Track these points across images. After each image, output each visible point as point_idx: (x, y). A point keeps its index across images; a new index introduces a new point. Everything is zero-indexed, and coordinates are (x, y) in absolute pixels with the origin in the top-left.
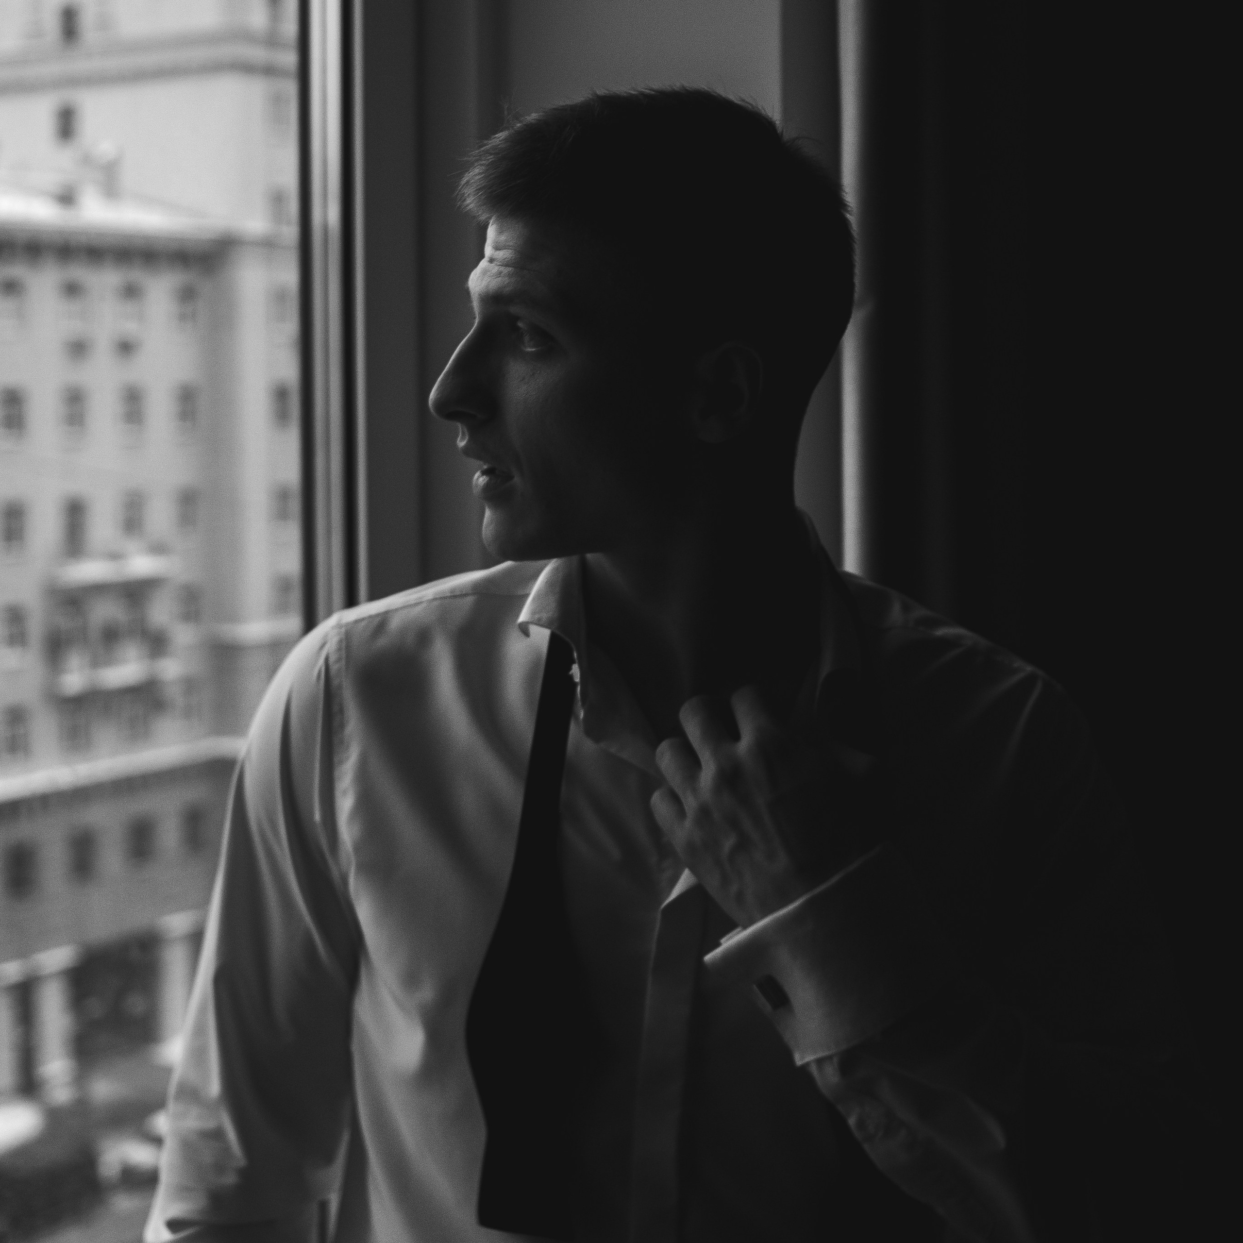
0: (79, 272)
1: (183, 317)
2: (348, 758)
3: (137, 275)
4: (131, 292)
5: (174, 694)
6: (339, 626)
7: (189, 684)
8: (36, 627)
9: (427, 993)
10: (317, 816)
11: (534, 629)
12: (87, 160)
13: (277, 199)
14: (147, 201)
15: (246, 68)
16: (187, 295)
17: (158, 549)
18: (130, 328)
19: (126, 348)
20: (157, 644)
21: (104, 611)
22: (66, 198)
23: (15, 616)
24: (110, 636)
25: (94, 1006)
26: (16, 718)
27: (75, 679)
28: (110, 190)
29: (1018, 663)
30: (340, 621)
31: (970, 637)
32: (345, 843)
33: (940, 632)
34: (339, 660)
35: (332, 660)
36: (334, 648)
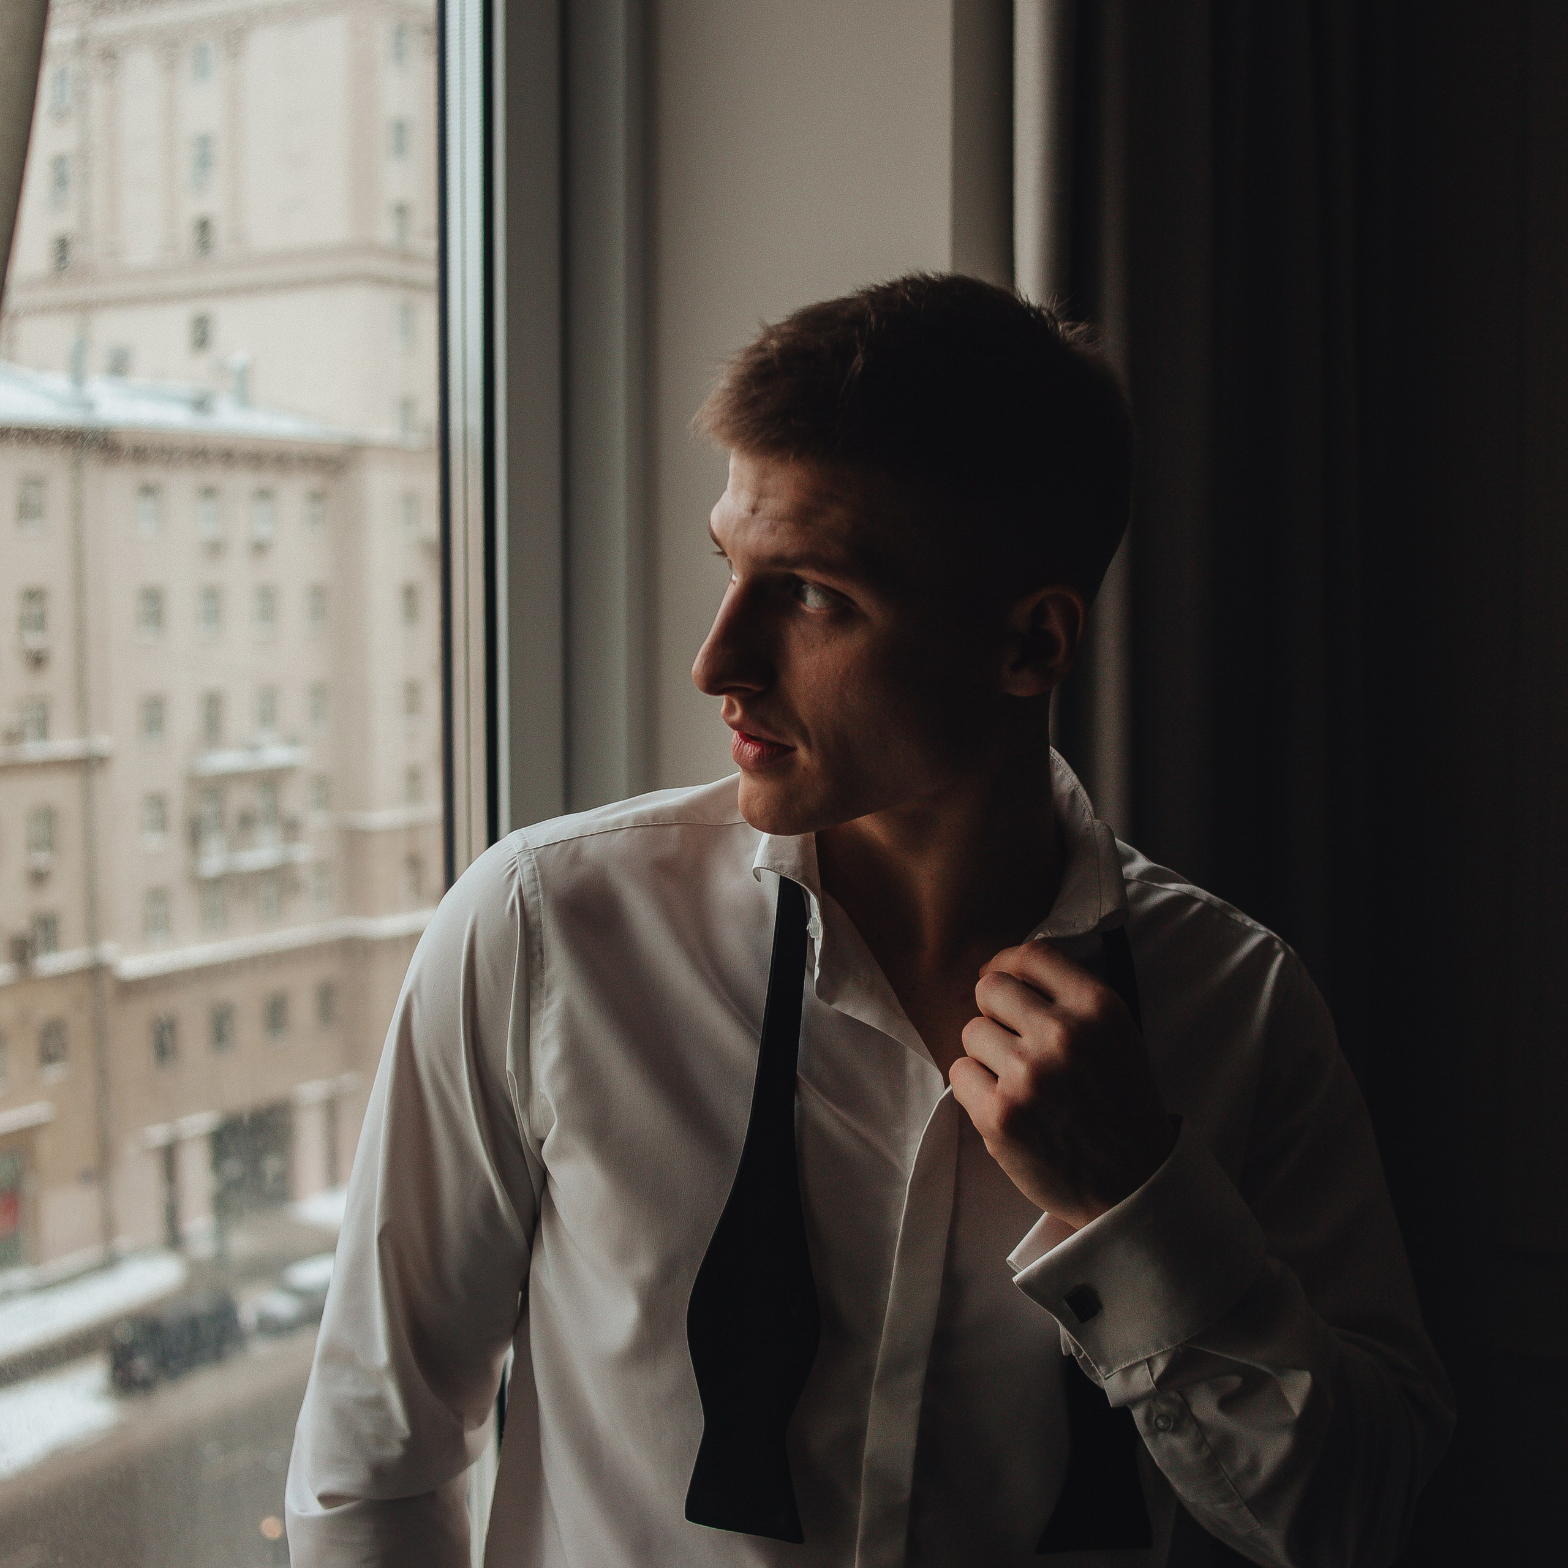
0: (214, 475)
2: (549, 1004)
3: (268, 478)
4: (264, 494)
5: (306, 874)
6: (526, 851)
7: (321, 868)
8: (177, 813)
9: (644, 1267)
10: (509, 1066)
11: (764, 874)
12: (221, 368)
13: (407, 406)
15: (380, 281)
16: (317, 497)
17: (292, 741)
18: (264, 530)
19: (260, 548)
20: (291, 829)
21: (240, 799)
22: (201, 404)
23: (157, 802)
24: (246, 821)
25: (234, 1167)
26: (158, 896)
27: (213, 862)
28: (244, 398)
29: (1250, 922)
30: (526, 845)
31: (1203, 894)
32: (543, 1096)
33: (1173, 886)
34: (535, 892)
35: (526, 892)
36: (527, 878)
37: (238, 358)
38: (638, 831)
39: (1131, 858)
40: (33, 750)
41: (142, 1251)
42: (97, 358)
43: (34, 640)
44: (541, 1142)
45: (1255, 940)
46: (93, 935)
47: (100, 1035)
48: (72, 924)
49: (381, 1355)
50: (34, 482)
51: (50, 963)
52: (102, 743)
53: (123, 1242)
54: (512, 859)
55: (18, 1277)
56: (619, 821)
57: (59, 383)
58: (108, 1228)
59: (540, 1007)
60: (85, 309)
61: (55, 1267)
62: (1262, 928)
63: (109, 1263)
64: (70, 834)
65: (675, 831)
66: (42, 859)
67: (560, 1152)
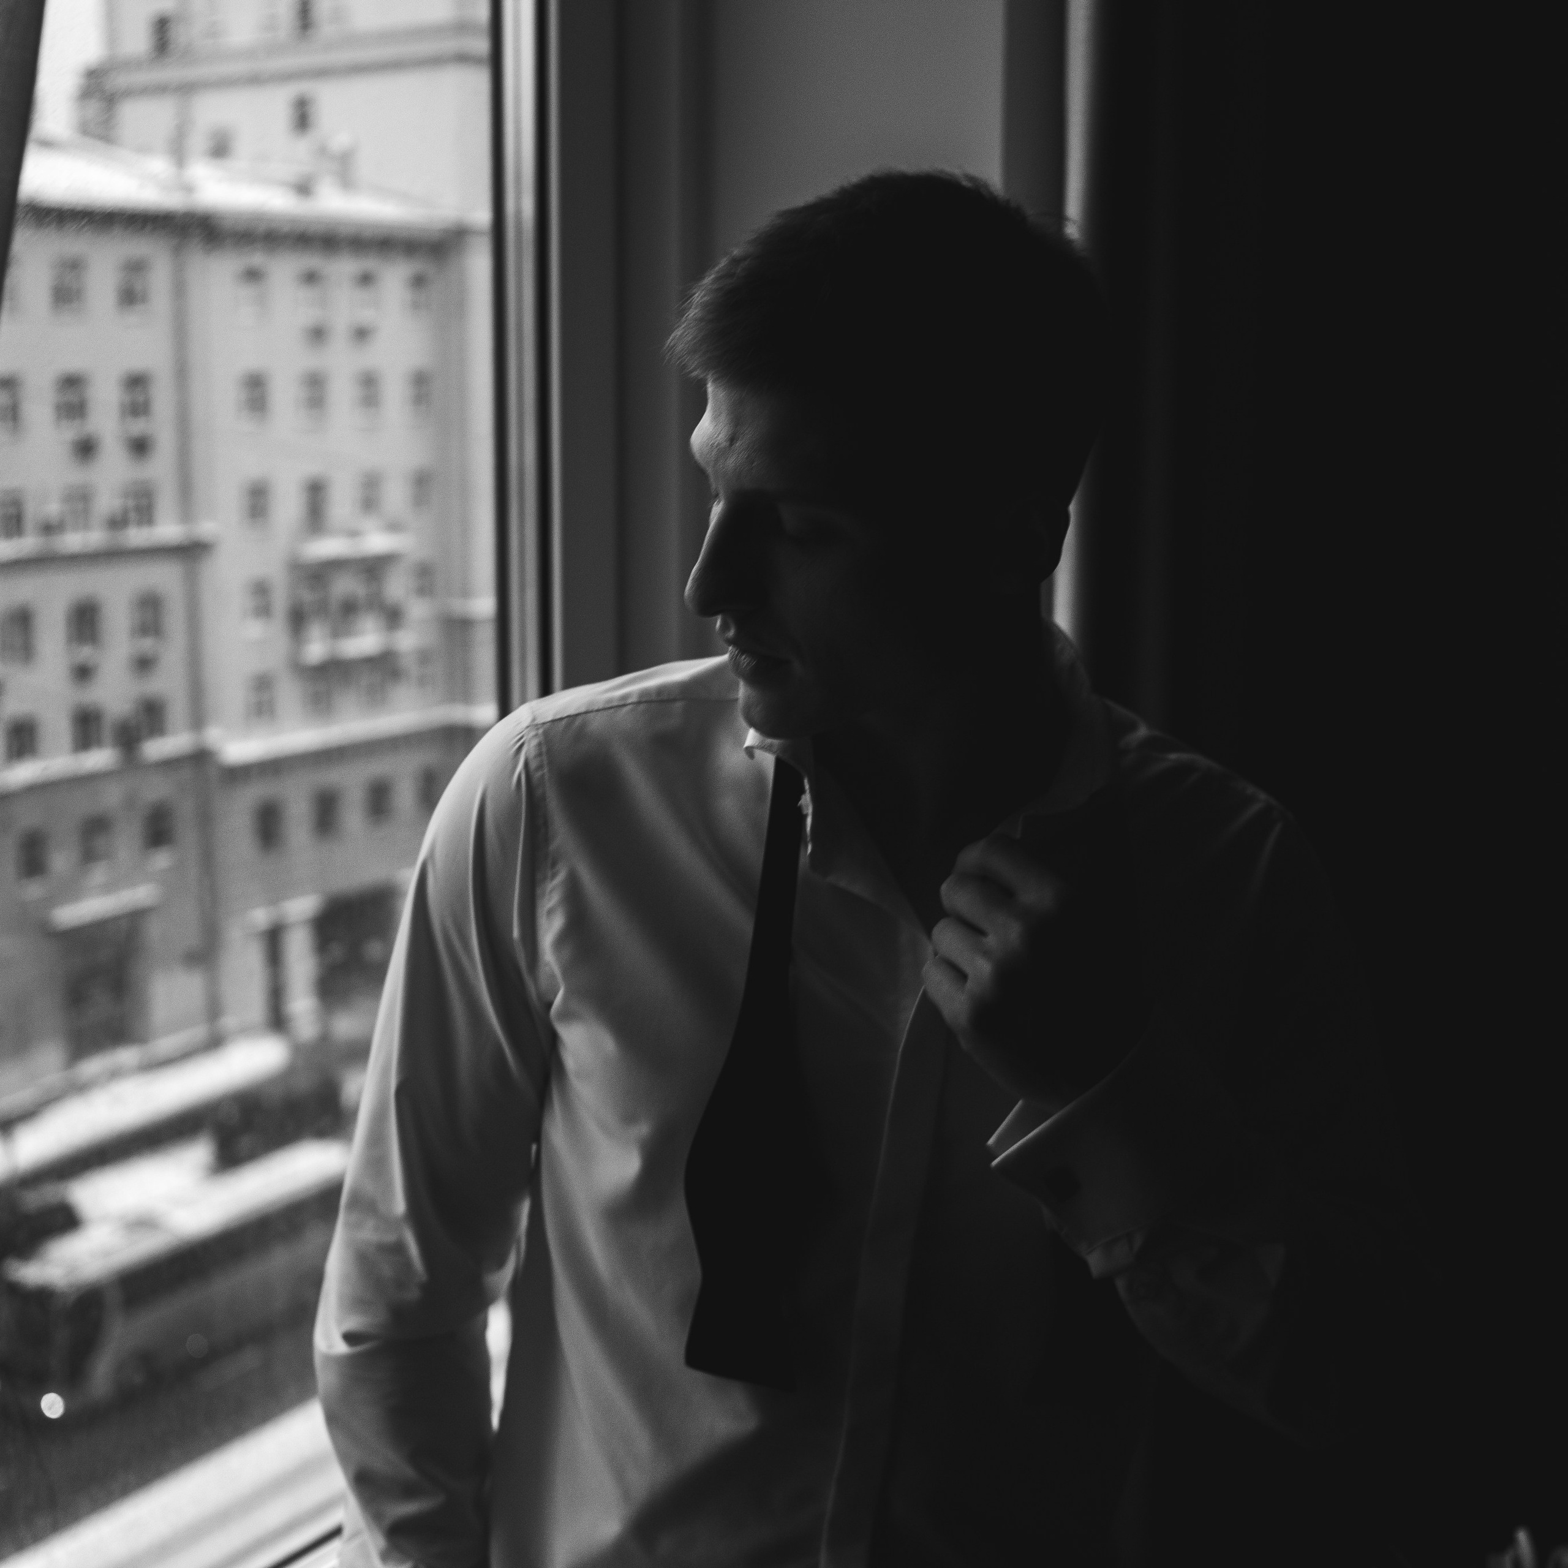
1: (416, 306)
2: (554, 876)
3: (369, 263)
4: (366, 280)
5: (409, 663)
6: (534, 725)
7: (424, 657)
8: (280, 601)
9: (643, 1129)
10: (516, 933)
11: (758, 753)
12: (322, 151)
14: (381, 192)
16: (418, 282)
17: (394, 527)
18: (366, 315)
19: (362, 334)
20: (393, 617)
21: (344, 586)
22: (304, 188)
23: (261, 590)
24: (349, 609)
25: (337, 951)
26: (263, 684)
27: (316, 649)
28: (346, 180)
29: (1251, 790)
30: (534, 720)
31: (1203, 761)
32: (547, 964)
33: (1173, 756)
34: (540, 767)
35: (533, 765)
36: (532, 753)
37: (340, 140)
38: (642, 707)
39: (1133, 727)
40: (136, 536)
41: (246, 1031)
42: (198, 141)
43: (138, 427)
44: (549, 1005)
45: (1255, 808)
46: (198, 720)
47: (206, 819)
48: (177, 711)
49: (399, 1205)
50: (136, 268)
51: (156, 749)
52: (206, 528)
53: (229, 1021)
54: (520, 733)
55: (127, 1056)
56: (625, 697)
57: (159, 166)
58: (214, 1009)
59: (545, 878)
60: (187, 90)
61: (165, 1045)
62: (1263, 796)
63: (214, 1043)
64: (175, 620)
65: (679, 705)
66: (147, 644)
67: (567, 1015)
